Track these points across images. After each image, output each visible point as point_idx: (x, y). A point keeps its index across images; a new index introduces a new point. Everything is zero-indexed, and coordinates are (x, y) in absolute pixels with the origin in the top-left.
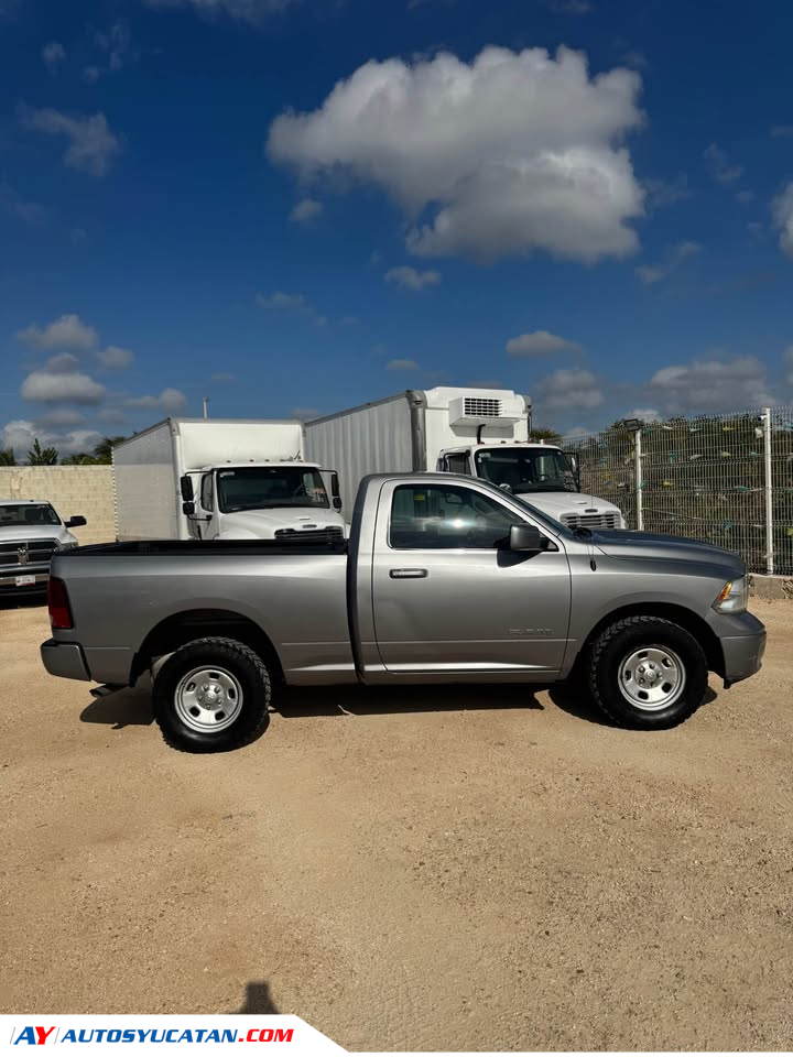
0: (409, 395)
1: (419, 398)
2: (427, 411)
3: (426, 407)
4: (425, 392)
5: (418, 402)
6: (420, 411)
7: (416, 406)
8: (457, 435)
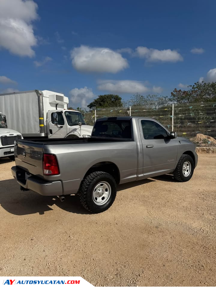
0: (37, 92)
1: (40, 93)
2: (43, 97)
3: (43, 96)
4: (42, 91)
5: (40, 94)
6: (41, 97)
7: (39, 96)
8: (51, 106)
